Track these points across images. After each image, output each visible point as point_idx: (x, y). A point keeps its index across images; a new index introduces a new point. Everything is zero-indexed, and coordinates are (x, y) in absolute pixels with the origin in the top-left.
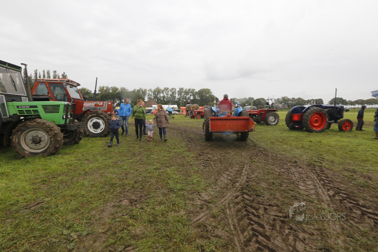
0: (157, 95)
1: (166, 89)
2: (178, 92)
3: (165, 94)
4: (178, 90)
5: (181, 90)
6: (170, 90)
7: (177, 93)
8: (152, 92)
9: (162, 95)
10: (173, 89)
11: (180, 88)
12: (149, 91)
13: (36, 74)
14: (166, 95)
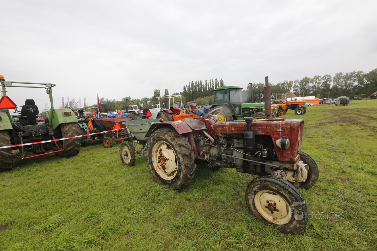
0: (305, 85)
1: (317, 78)
2: (334, 78)
3: (314, 83)
4: (333, 76)
5: (339, 76)
6: (322, 78)
7: (332, 80)
8: (298, 83)
9: (311, 85)
10: (325, 76)
11: (337, 74)
12: (295, 82)
13: (206, 83)
14: (316, 84)
